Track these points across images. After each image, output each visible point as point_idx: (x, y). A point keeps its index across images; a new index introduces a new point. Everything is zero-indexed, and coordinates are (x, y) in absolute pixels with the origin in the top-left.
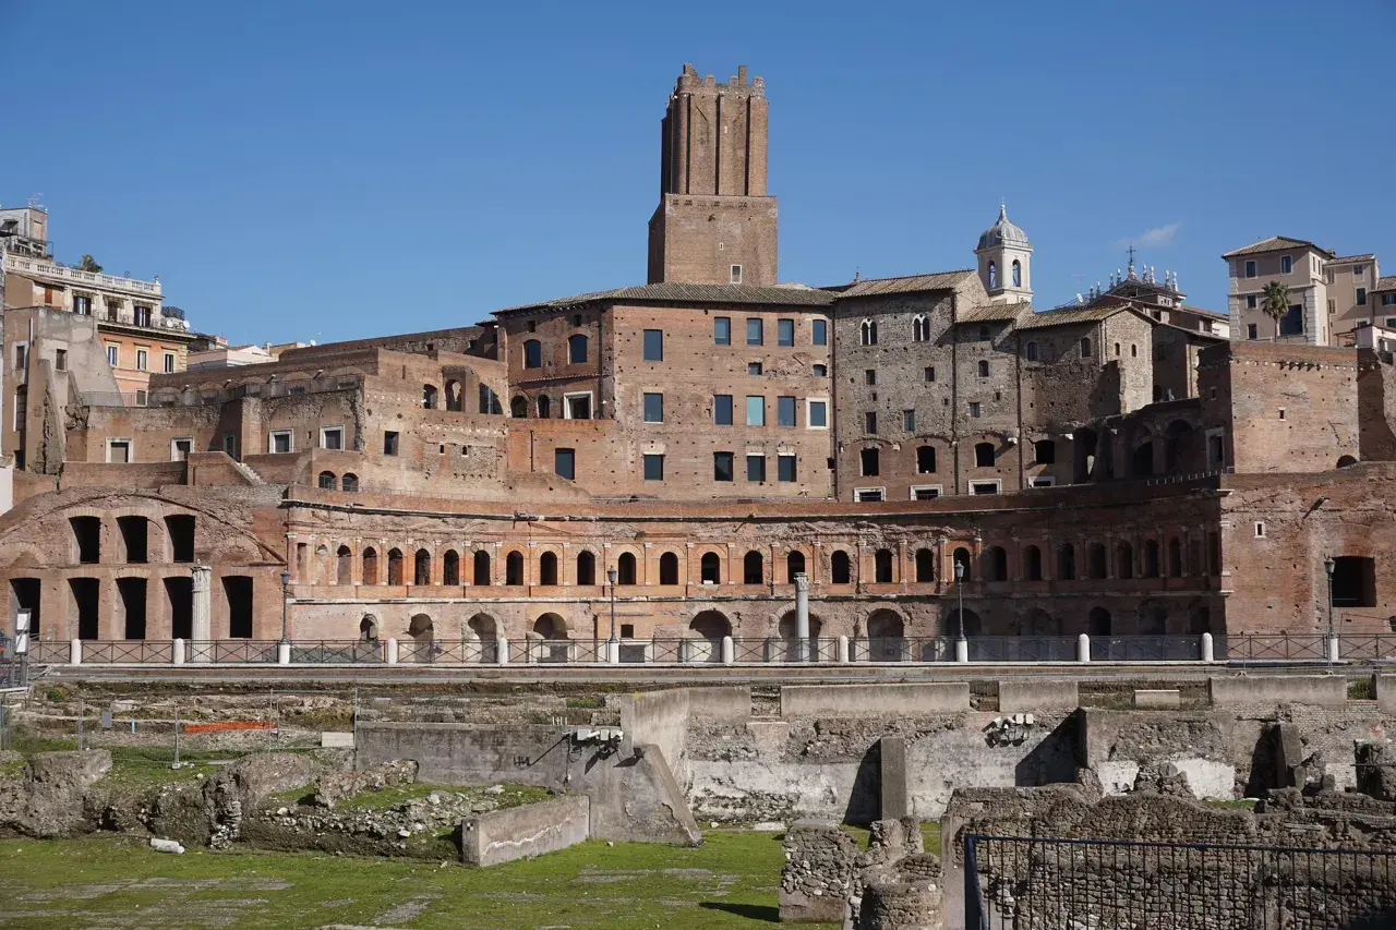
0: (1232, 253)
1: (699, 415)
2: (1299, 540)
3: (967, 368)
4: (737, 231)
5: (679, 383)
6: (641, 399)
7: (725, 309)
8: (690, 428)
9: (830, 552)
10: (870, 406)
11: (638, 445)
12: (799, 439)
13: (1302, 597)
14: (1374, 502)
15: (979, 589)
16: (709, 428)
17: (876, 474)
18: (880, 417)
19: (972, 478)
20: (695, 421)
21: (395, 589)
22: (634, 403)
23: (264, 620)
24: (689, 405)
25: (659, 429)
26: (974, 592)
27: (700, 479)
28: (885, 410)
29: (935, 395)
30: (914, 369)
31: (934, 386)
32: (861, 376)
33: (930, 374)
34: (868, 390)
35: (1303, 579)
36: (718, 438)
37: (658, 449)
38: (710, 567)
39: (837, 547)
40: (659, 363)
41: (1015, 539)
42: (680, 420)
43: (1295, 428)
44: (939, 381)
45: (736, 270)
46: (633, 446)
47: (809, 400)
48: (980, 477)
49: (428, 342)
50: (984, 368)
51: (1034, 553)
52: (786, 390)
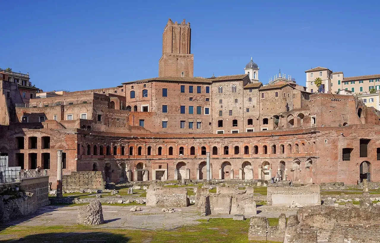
0: (307, 71)
1: (177, 111)
2: (335, 144)
3: (246, 99)
4: (183, 63)
5: (172, 102)
6: (162, 107)
7: (184, 83)
8: (174, 114)
9: (212, 147)
10: (221, 109)
11: (161, 119)
12: (202, 117)
13: (336, 158)
14: (354, 134)
15: (251, 156)
16: (179, 114)
17: (222, 126)
18: (223, 112)
19: (247, 128)
20: (176, 112)
21: (101, 156)
22: (160, 108)
23: (69, 164)
24: (174, 109)
25: (166, 115)
26: (250, 157)
27: (177, 128)
28: (224, 110)
29: (238, 106)
30: (232, 100)
31: (237, 104)
32: (218, 101)
33: (236, 101)
34: (220, 105)
35: (336, 154)
36: (181, 117)
37: (166, 120)
38: (181, 151)
39: (214, 145)
40: (166, 97)
41: (261, 143)
42: (172, 112)
43: (333, 115)
44: (238, 103)
45: (183, 73)
46: (160, 119)
47: (205, 107)
48: (249, 127)
49: (104, 91)
50: (250, 99)
51: (265, 147)
52: (199, 105)
